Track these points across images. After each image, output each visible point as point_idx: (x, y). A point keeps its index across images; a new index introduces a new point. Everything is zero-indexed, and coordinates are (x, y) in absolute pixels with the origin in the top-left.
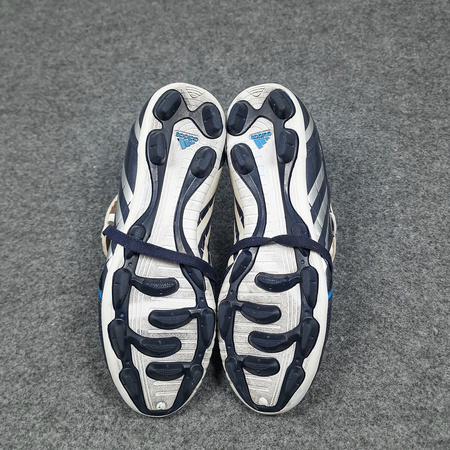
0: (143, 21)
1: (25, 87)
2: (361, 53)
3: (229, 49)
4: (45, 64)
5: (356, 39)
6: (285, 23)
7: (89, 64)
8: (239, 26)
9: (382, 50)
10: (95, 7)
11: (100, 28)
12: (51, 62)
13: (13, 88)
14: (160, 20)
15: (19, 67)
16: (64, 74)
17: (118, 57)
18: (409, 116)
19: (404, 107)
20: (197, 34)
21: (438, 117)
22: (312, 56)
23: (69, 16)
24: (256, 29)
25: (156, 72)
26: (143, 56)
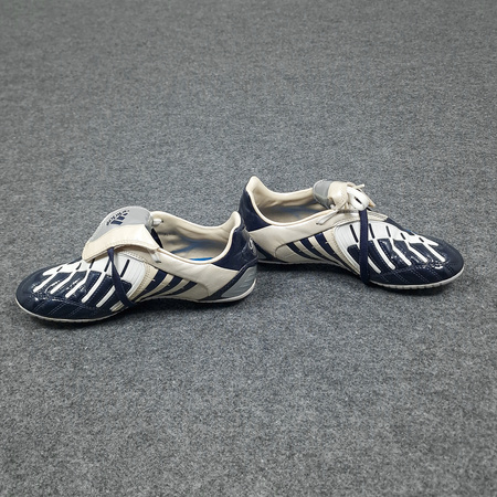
0: (189, 140)
1: (95, 183)
2: (365, 157)
3: (258, 157)
4: (111, 168)
5: (360, 149)
6: (303, 139)
7: (147, 168)
8: (266, 142)
9: (381, 156)
10: (149, 131)
11: (154, 145)
12: (115, 166)
13: (86, 184)
14: (202, 139)
15: (90, 170)
16: (127, 174)
17: (169, 163)
18: (405, 197)
19: (400, 191)
20: (232, 148)
21: (428, 197)
22: (326, 161)
23: (128, 138)
24: (280, 144)
25: (200, 172)
26: (190, 162)
